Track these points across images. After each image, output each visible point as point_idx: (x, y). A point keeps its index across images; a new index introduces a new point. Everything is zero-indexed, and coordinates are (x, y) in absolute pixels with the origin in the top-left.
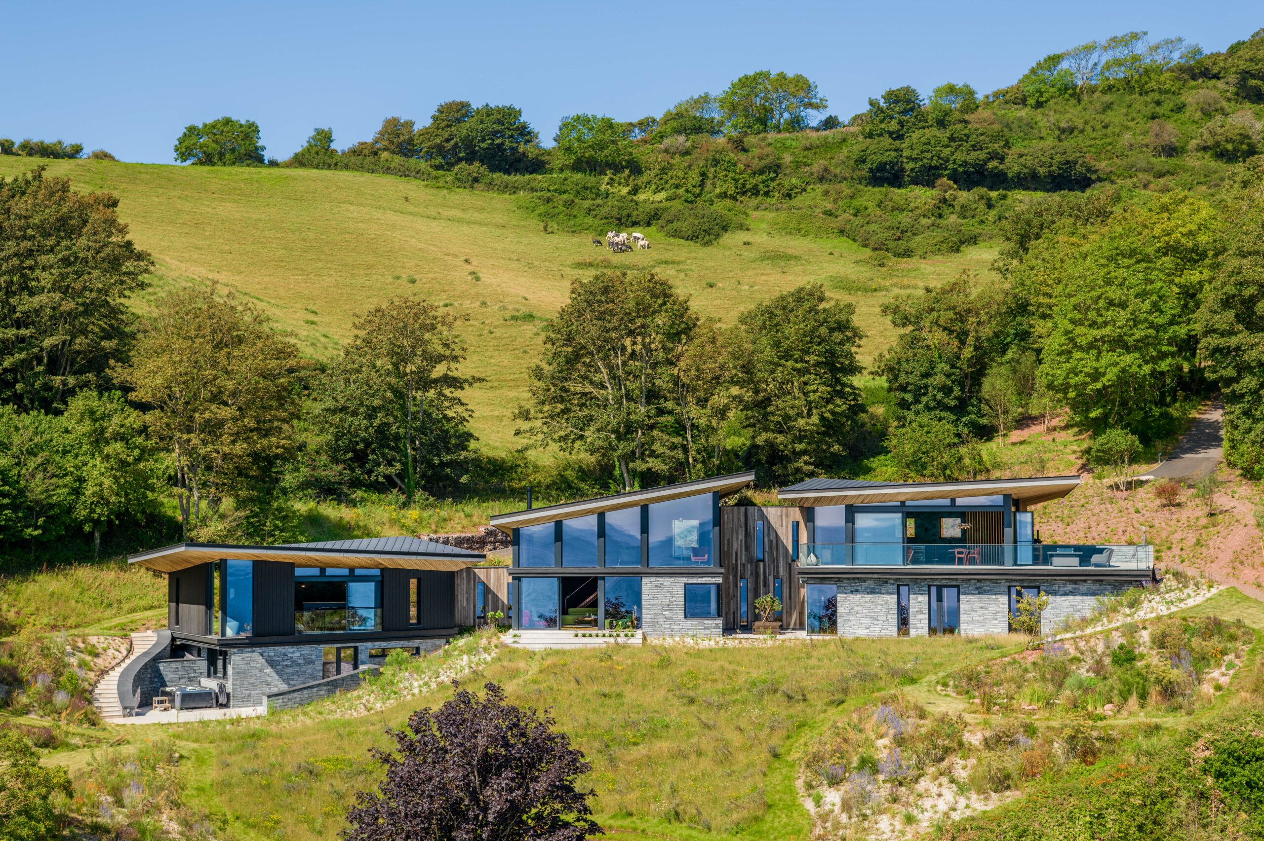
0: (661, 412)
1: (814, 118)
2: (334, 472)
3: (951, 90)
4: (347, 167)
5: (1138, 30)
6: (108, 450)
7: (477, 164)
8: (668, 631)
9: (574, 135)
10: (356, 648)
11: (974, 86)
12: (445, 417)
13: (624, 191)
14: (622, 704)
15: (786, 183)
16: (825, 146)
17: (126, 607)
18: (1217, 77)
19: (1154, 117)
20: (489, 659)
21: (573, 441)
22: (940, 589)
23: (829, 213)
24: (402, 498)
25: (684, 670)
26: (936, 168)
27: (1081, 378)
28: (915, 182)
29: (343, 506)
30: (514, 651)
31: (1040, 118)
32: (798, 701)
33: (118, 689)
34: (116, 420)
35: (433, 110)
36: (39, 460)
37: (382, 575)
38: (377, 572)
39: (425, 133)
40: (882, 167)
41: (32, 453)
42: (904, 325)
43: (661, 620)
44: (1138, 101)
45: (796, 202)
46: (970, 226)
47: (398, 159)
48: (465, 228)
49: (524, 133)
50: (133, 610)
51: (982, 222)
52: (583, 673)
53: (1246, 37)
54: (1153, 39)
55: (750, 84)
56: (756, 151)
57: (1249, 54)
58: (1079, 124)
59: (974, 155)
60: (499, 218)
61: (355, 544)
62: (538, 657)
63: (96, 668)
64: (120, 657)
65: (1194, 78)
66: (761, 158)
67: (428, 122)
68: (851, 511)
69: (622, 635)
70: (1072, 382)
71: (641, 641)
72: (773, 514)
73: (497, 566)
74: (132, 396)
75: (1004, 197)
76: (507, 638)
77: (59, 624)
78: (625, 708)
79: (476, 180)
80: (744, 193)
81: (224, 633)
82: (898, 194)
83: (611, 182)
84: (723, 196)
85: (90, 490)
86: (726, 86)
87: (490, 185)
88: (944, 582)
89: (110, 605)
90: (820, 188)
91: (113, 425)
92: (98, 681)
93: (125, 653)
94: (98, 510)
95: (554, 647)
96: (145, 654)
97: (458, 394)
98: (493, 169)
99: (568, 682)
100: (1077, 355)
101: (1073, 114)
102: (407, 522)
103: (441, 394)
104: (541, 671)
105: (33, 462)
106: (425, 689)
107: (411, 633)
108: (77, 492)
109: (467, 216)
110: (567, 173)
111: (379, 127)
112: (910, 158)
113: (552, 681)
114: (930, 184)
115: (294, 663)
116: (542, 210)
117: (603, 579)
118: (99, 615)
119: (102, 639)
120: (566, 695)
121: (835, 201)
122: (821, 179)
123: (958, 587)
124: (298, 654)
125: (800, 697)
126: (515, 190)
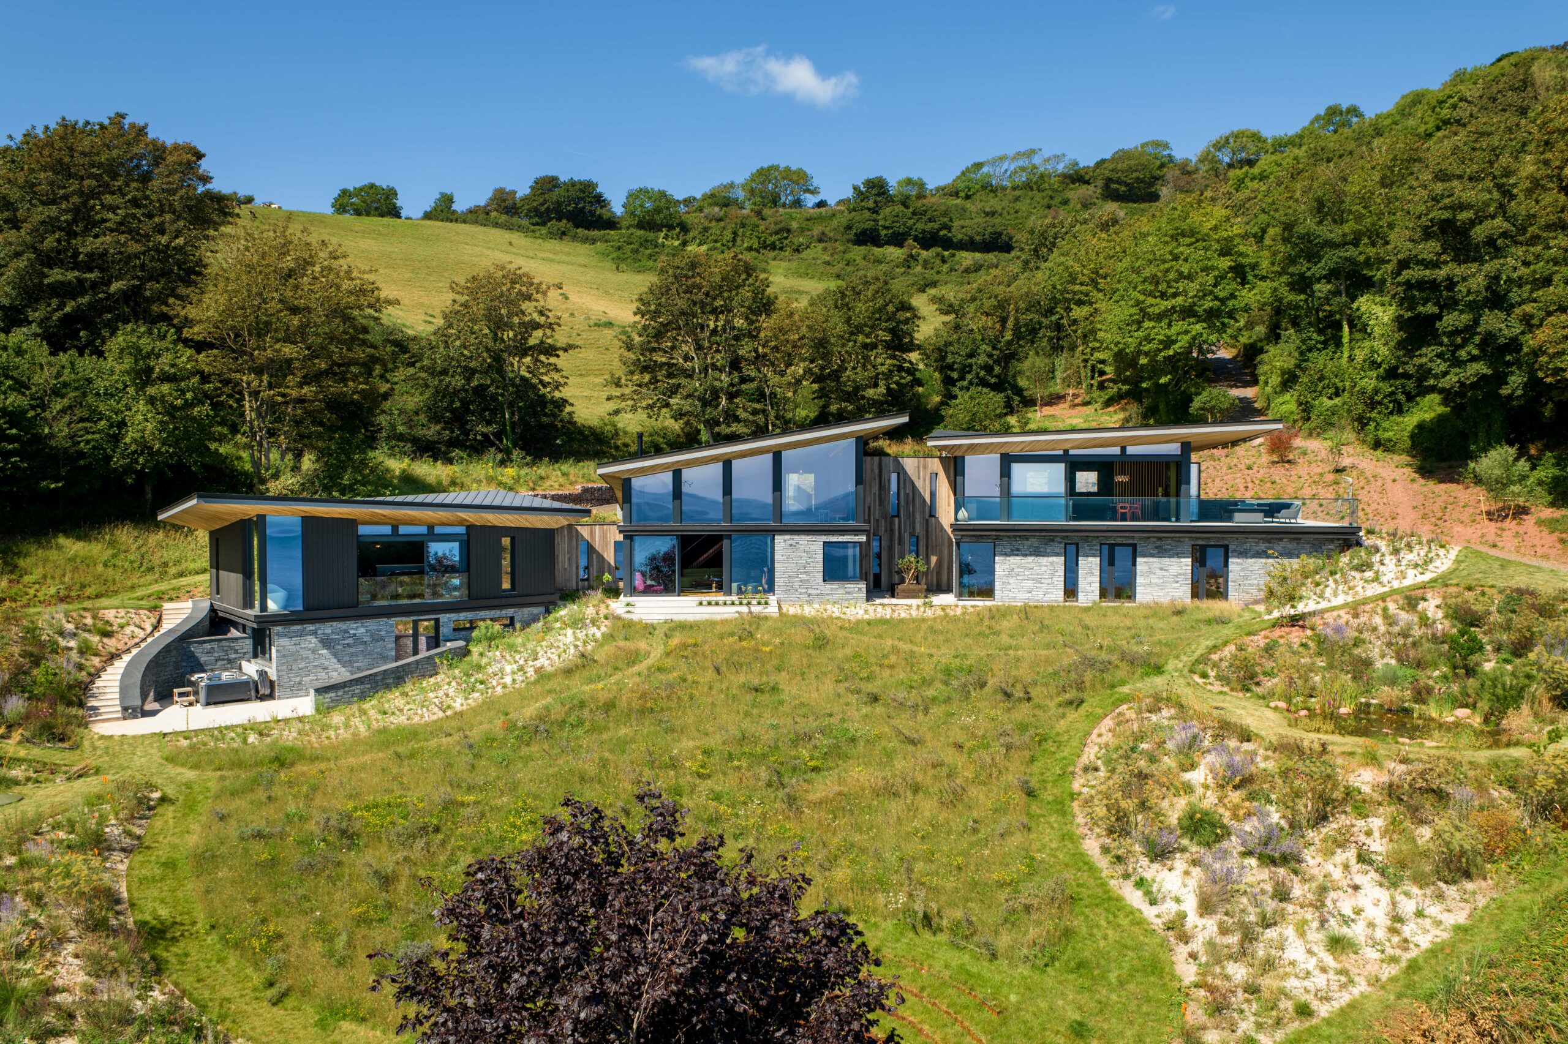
0: (744, 380)
1: (810, 200)
2: (432, 431)
3: (909, 182)
4: (465, 222)
5: (1036, 147)
6: (151, 391)
7: (564, 221)
8: (804, 597)
9: (638, 202)
10: (437, 621)
11: (925, 180)
12: (541, 381)
13: (676, 243)
14: (781, 703)
15: (795, 240)
16: (820, 218)
17: (172, 570)
18: (1088, 183)
19: (1049, 207)
20: (598, 635)
21: (660, 408)
22: (1112, 547)
23: (828, 263)
24: (499, 456)
25: (848, 651)
26: (903, 234)
27: (1153, 346)
28: (889, 242)
29: (439, 463)
30: (629, 625)
31: (968, 205)
32: (1020, 700)
33: (121, 681)
34: (166, 359)
35: (531, 182)
36: (66, 402)
37: (468, 534)
38: (462, 530)
39: (525, 199)
40: (864, 232)
41: (57, 393)
42: (947, 313)
43: (797, 584)
44: (1038, 196)
45: (804, 255)
46: (930, 274)
47: (504, 217)
48: (556, 266)
49: (600, 200)
50: (181, 575)
51: (938, 272)
52: (722, 657)
53: (1108, 156)
54: (1047, 153)
55: (764, 174)
56: (770, 220)
57: (1111, 167)
58: (999, 208)
59: (930, 225)
60: (582, 260)
61: (440, 498)
62: (659, 633)
63: (103, 652)
64: (142, 634)
65: (1073, 183)
66: (776, 224)
67: (528, 191)
68: (1007, 461)
69: (754, 602)
70: (1146, 349)
71: (776, 610)
72: (910, 465)
73: (603, 523)
74: (186, 333)
75: (954, 255)
76: (618, 606)
77: (73, 594)
78: (786, 708)
79: (564, 233)
80: (765, 248)
81: (264, 607)
82: (877, 251)
83: (666, 237)
84: (750, 249)
85: (130, 436)
86: (747, 176)
87: (575, 238)
88: (1119, 541)
89: (151, 569)
90: (821, 246)
91: (163, 364)
92: (104, 669)
93: (149, 629)
94: (141, 460)
95: (676, 618)
96: (170, 631)
97: (553, 360)
98: (577, 226)
99: (703, 669)
100: (1147, 324)
101: (992, 203)
102: (504, 480)
103: (537, 360)
104: (668, 654)
105: (58, 405)
106: (519, 677)
107: (503, 601)
108: (116, 439)
109: (557, 258)
110: (632, 230)
111: (490, 194)
112: (885, 227)
113: (684, 667)
114: (900, 245)
115: (358, 640)
116: (615, 255)
117: (730, 537)
118: (136, 581)
119: (122, 612)
120: (706, 689)
121: (832, 255)
122: (820, 241)
123: (1134, 546)
124: (363, 630)
125: (1021, 695)
126: (593, 241)
